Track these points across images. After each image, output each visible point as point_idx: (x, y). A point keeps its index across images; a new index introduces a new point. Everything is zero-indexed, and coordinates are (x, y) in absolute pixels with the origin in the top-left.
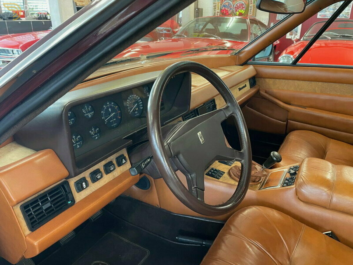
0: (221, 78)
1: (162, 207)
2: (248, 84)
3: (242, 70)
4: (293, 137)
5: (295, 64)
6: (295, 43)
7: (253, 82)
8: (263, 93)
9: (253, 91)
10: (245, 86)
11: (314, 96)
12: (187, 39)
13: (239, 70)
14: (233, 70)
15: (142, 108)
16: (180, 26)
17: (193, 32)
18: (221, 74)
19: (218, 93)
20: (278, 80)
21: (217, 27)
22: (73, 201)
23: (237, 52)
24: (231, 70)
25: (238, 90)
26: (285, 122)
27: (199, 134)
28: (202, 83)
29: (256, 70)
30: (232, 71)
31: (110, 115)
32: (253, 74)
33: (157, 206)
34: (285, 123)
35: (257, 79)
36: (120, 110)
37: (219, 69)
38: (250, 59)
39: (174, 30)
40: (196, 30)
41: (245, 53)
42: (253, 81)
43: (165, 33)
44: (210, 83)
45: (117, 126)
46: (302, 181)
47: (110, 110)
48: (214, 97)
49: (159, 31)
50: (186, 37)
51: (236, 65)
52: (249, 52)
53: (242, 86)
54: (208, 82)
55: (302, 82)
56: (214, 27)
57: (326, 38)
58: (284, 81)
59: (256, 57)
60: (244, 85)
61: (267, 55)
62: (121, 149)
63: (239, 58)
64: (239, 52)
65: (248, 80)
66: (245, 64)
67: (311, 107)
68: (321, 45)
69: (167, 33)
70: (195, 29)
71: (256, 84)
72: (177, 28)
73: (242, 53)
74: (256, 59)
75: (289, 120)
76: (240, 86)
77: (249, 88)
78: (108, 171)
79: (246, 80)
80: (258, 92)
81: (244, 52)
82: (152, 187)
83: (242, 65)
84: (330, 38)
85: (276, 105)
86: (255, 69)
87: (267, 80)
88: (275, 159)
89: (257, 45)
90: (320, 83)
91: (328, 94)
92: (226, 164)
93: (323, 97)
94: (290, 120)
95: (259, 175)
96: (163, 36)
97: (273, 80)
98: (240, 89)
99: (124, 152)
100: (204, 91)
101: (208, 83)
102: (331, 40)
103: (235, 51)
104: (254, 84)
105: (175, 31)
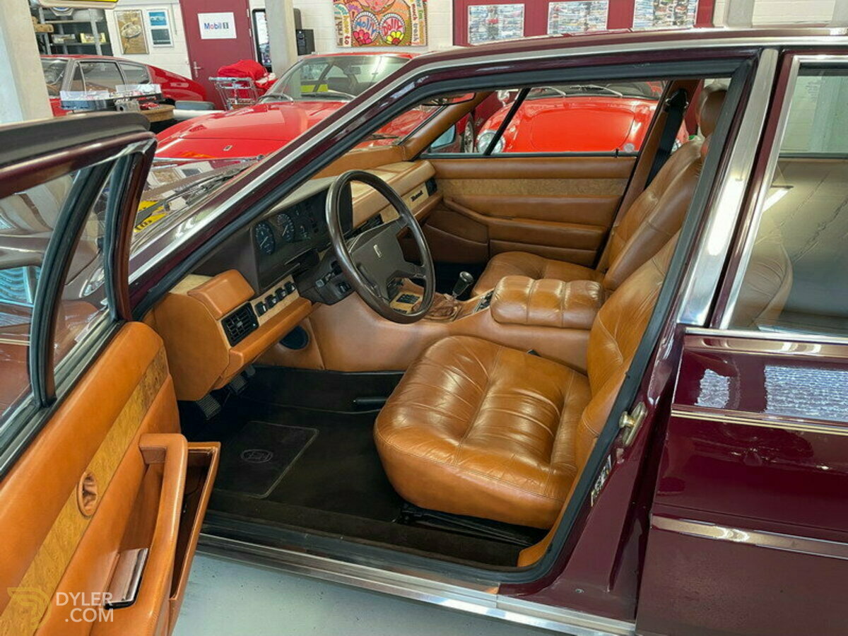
0: (388, 183)
1: (328, 368)
2: (424, 190)
3: (416, 168)
4: (497, 262)
5: (489, 155)
6: (504, 105)
7: (431, 187)
8: (448, 202)
9: (434, 200)
10: (421, 193)
11: (520, 200)
12: (294, 105)
13: (409, 170)
14: (399, 170)
15: (293, 230)
16: (269, 70)
17: (299, 83)
18: (385, 177)
19: (388, 202)
20: (468, 181)
21: (354, 75)
22: (257, 324)
23: (402, 140)
24: (396, 169)
25: (411, 200)
26: (486, 243)
27: (375, 247)
28: (365, 191)
29: (435, 167)
30: (399, 173)
31: (263, 239)
32: (430, 174)
33: (320, 369)
34: (486, 245)
35: (438, 182)
36: (272, 233)
37: (379, 170)
38: (423, 150)
39: (257, 82)
40: (306, 77)
41: (414, 141)
42: (432, 184)
43: (240, 90)
44: (375, 190)
45: (272, 253)
46: (496, 299)
47: (262, 233)
48: (380, 211)
49: (222, 85)
50: (292, 99)
51: (403, 161)
52: (420, 139)
53: (417, 193)
54: (371, 187)
55: (501, 181)
56: (348, 75)
57: (559, 94)
58: (476, 181)
59: (432, 146)
60: (419, 192)
61: (450, 141)
62: (287, 276)
63: (407, 149)
64: (405, 141)
65: (424, 184)
66: (416, 158)
67: (519, 217)
68: (556, 106)
69: (243, 88)
70: (303, 77)
71: (436, 190)
72: (263, 77)
73: (410, 142)
74: (434, 150)
75: (491, 241)
76: (413, 193)
77: (427, 196)
78: (280, 298)
79: (420, 184)
80: (441, 201)
81: (413, 139)
82: (311, 342)
83: (412, 161)
84: (564, 94)
85: (470, 218)
86: (433, 165)
87: (453, 181)
88: (465, 280)
89: (431, 129)
90: (526, 181)
91: (539, 196)
92: (408, 303)
93: (533, 200)
94: (494, 239)
95: (450, 305)
96: (236, 95)
97: (461, 181)
98: (414, 199)
99: (290, 279)
100: (367, 202)
101: (372, 190)
102: (566, 97)
103: (398, 139)
104: (433, 189)
105: (259, 84)
